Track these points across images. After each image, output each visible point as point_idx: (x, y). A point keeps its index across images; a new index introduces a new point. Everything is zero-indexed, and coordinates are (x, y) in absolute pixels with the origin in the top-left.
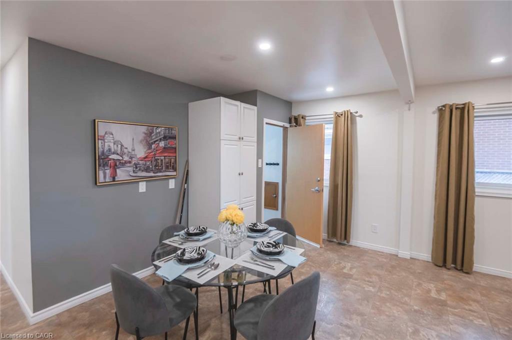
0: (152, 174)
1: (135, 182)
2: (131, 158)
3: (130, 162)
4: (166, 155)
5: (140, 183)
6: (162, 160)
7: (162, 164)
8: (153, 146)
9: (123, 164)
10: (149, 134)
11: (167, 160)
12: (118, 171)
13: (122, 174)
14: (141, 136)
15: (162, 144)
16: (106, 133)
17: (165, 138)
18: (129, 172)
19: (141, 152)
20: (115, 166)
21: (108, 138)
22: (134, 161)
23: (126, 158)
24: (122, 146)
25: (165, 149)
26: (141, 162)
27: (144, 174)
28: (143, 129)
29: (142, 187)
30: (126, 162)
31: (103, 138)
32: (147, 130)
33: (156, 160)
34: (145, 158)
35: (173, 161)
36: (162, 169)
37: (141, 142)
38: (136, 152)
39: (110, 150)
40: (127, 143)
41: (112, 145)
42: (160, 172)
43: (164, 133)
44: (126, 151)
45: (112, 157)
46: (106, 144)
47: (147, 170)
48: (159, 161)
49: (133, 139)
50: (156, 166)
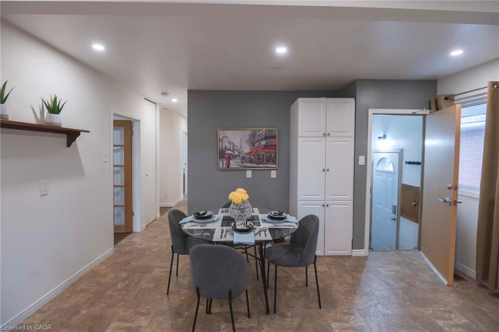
0: (255, 165)
1: (244, 170)
2: (240, 153)
3: (239, 156)
4: (267, 151)
5: (248, 171)
6: (263, 155)
7: (263, 158)
8: (256, 144)
9: (234, 157)
10: (253, 135)
11: (268, 155)
12: (231, 161)
13: (233, 164)
14: (247, 137)
15: (263, 143)
16: (224, 137)
17: (266, 138)
18: (238, 162)
19: (246, 149)
20: (229, 158)
21: (225, 140)
22: (242, 155)
23: (236, 153)
24: (234, 145)
25: (266, 146)
26: (246, 156)
27: (249, 165)
28: (247, 133)
29: (249, 174)
30: (236, 156)
31: (222, 140)
32: (252, 132)
33: (258, 155)
34: (251, 153)
35: (273, 155)
36: (264, 161)
37: (247, 141)
38: (243, 149)
39: (226, 147)
40: (237, 143)
41: (227, 144)
42: (262, 164)
43: (265, 135)
44: (236, 148)
45: (227, 152)
46: (224, 144)
47: (251, 162)
48: (261, 156)
49: (241, 140)
50: (258, 159)
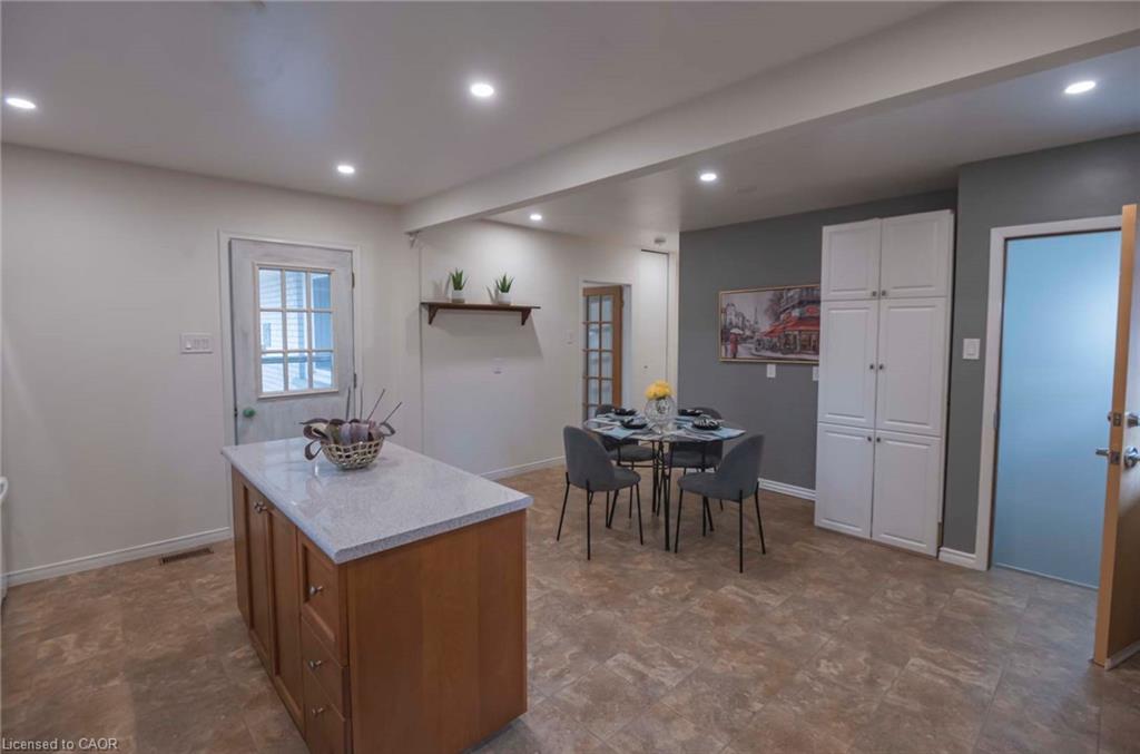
0: (779, 355)
1: (764, 362)
2: (754, 332)
3: (752, 338)
4: (801, 328)
5: (769, 366)
6: (795, 337)
7: (795, 342)
8: (782, 316)
9: (745, 339)
10: (777, 300)
11: (804, 336)
12: (739, 347)
13: (744, 352)
14: (766, 304)
15: (796, 313)
16: (728, 305)
17: (801, 304)
18: (750, 349)
19: (765, 325)
20: (738, 340)
21: (731, 311)
22: (757, 336)
23: (748, 333)
24: (744, 318)
25: (801, 320)
26: (765, 338)
27: (769, 354)
28: (767, 296)
29: (771, 371)
30: (748, 337)
31: (724, 311)
32: (774, 295)
33: (787, 336)
34: (772, 332)
35: (814, 337)
36: (796, 348)
37: (767, 311)
38: (759, 326)
39: (731, 323)
40: (749, 315)
41: (733, 317)
42: (792, 353)
43: (801, 296)
44: (747, 324)
45: (734, 331)
46: (729, 317)
47: (773, 348)
48: (791, 338)
49: (756, 310)
50: (786, 344)
